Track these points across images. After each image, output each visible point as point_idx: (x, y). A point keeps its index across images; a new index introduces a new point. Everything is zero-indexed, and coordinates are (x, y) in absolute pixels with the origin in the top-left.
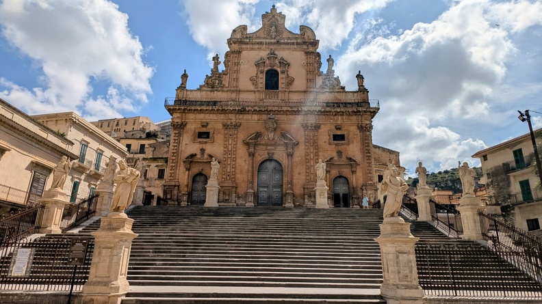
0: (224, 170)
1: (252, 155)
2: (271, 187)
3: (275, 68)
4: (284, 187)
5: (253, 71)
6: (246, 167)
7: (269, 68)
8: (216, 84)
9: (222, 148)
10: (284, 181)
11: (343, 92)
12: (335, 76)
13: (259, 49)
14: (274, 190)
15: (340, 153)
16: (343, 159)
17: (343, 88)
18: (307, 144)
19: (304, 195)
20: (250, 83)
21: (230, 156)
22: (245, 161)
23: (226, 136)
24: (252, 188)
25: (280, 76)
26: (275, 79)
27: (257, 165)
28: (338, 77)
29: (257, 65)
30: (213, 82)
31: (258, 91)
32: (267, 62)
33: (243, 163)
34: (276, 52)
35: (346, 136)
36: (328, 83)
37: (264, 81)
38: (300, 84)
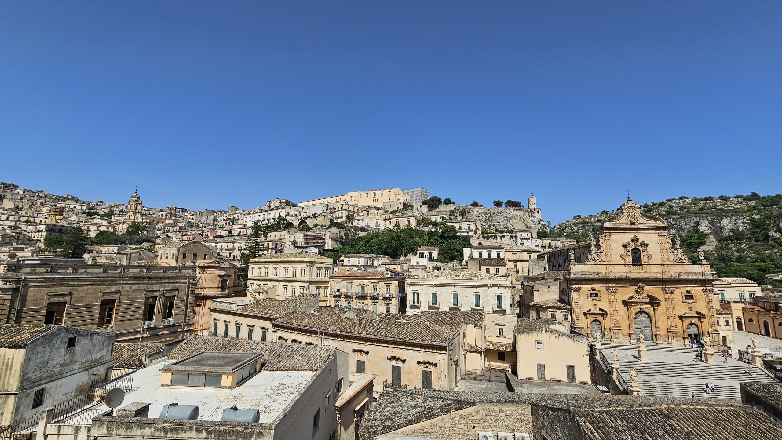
0: (612, 318)
1: (628, 309)
2: (643, 328)
3: (638, 247)
5: (622, 251)
6: (626, 316)
7: (633, 248)
8: (597, 260)
9: (608, 304)
10: (653, 326)
13: (624, 233)
14: (646, 331)
15: (690, 308)
16: (693, 313)
18: (667, 302)
19: (668, 335)
20: (621, 259)
21: (614, 309)
22: (624, 312)
23: (610, 296)
24: (633, 331)
25: (642, 253)
26: (639, 255)
27: (632, 315)
29: (624, 246)
30: (594, 258)
31: (628, 265)
32: (632, 244)
33: (623, 314)
34: (637, 236)
35: (694, 297)
36: (677, 258)
37: (631, 257)
38: (657, 259)
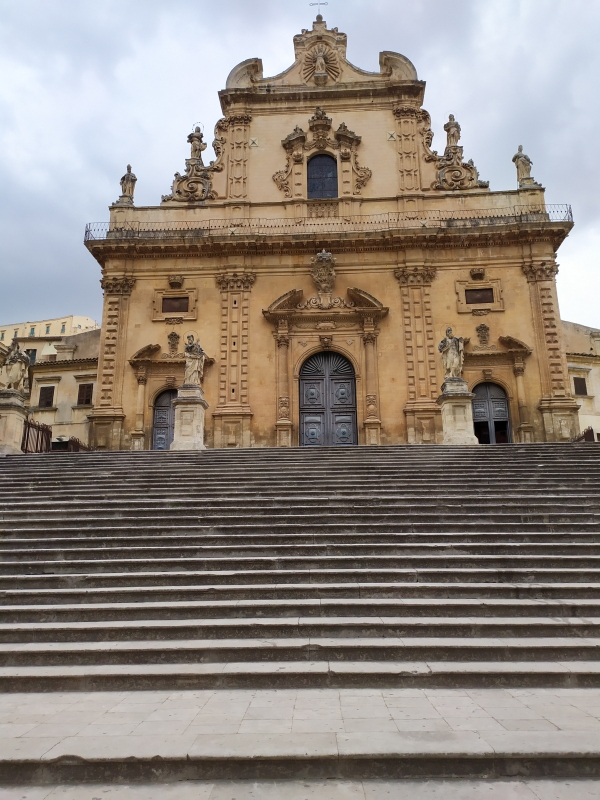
0: (223, 378)
1: (283, 343)
2: (329, 411)
3: (328, 149)
4: (360, 410)
5: (278, 160)
6: (273, 371)
7: (314, 150)
8: (199, 193)
9: (217, 331)
10: (360, 397)
11: (484, 195)
12: (465, 161)
13: (291, 110)
14: (338, 419)
15: (483, 331)
16: (491, 344)
17: (484, 186)
18: (407, 314)
19: (406, 427)
20: (274, 187)
21: (234, 348)
22: (269, 357)
23: (225, 304)
24: (287, 416)
25: (341, 166)
26: (330, 175)
27: (295, 365)
28: (471, 162)
29: (288, 145)
30: (193, 188)
31: (293, 203)
32: (310, 137)
33: (266, 363)
34: (329, 115)
35: (496, 292)
36: (448, 176)
37: (303, 179)
38: (385, 182)
